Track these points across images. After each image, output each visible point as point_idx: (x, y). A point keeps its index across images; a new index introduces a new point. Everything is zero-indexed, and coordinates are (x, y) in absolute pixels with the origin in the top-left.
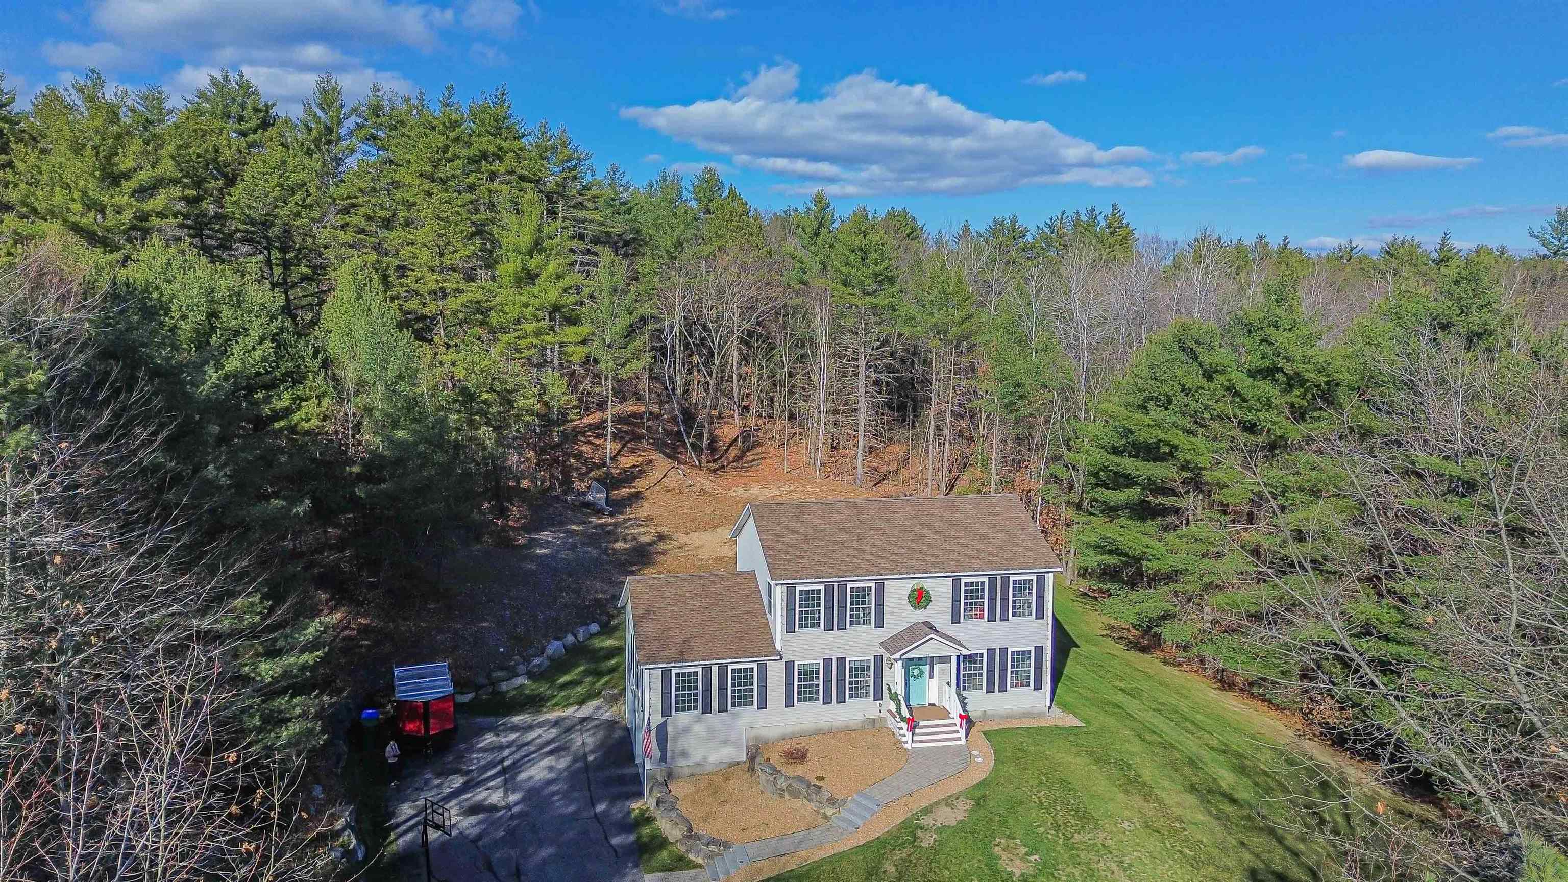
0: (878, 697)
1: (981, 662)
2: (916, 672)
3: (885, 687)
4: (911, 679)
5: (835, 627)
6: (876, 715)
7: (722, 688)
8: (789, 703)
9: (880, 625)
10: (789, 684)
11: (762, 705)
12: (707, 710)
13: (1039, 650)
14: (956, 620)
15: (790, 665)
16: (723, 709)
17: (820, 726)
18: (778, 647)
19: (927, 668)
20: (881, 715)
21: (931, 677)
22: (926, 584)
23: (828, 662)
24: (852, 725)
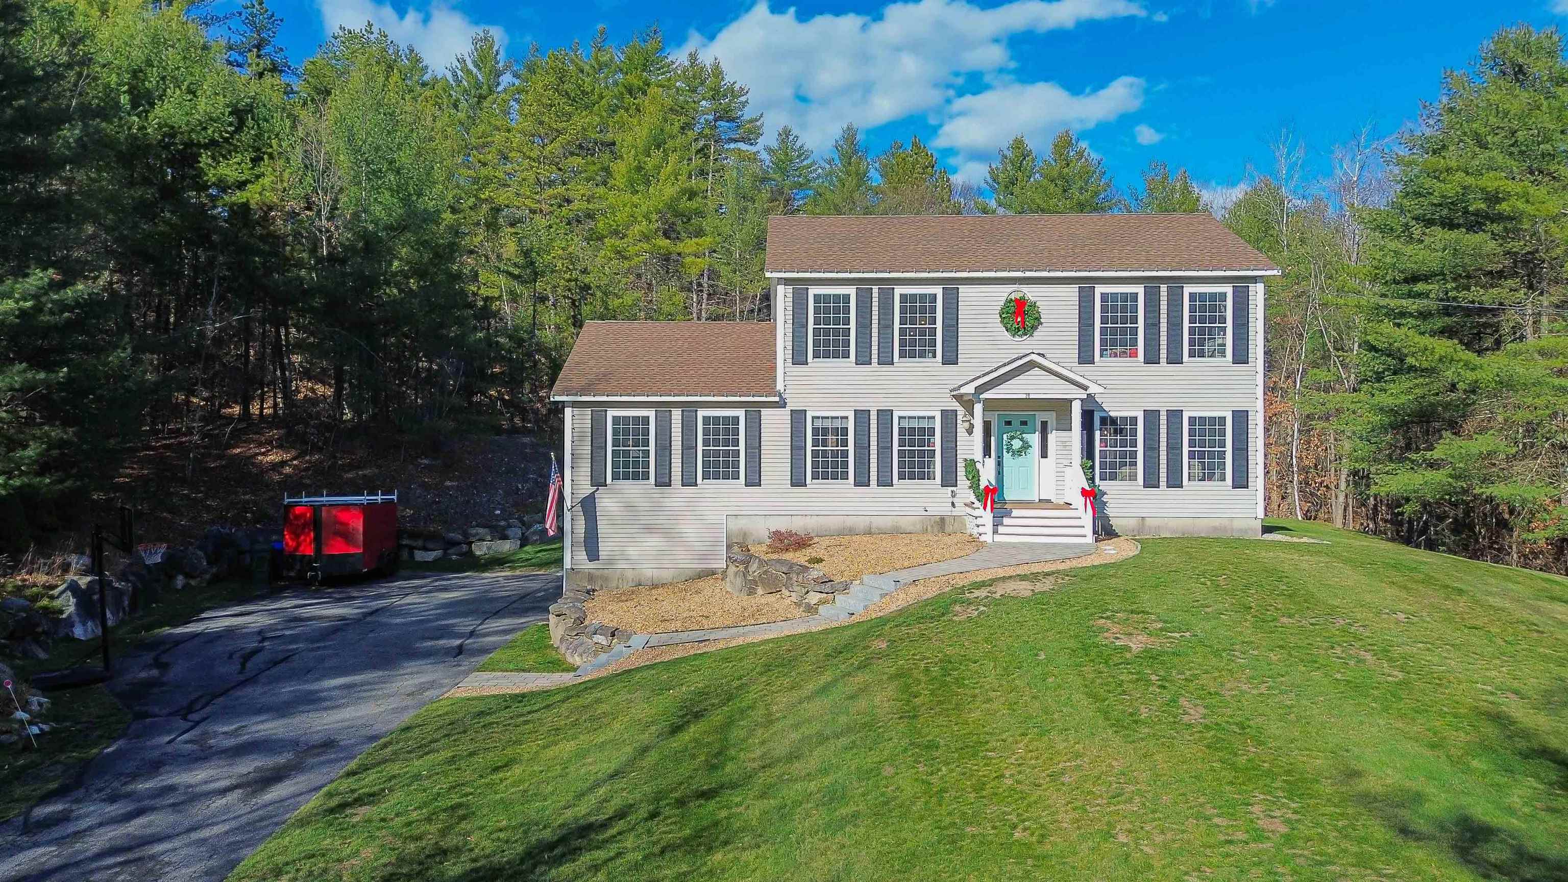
0: (949, 480)
1: (1134, 433)
2: (1017, 444)
3: (961, 465)
4: (1007, 456)
5: (875, 359)
6: (946, 510)
7: (689, 448)
8: (798, 481)
9: (951, 359)
10: (797, 449)
11: (754, 481)
12: (664, 482)
13: (1241, 418)
14: (1085, 357)
15: (798, 417)
16: (689, 481)
17: (850, 522)
18: (780, 386)
19: (1034, 439)
20: (957, 512)
21: (1044, 455)
22: (1031, 293)
23: (862, 416)
24: (905, 523)
